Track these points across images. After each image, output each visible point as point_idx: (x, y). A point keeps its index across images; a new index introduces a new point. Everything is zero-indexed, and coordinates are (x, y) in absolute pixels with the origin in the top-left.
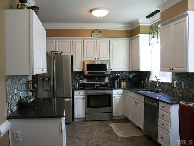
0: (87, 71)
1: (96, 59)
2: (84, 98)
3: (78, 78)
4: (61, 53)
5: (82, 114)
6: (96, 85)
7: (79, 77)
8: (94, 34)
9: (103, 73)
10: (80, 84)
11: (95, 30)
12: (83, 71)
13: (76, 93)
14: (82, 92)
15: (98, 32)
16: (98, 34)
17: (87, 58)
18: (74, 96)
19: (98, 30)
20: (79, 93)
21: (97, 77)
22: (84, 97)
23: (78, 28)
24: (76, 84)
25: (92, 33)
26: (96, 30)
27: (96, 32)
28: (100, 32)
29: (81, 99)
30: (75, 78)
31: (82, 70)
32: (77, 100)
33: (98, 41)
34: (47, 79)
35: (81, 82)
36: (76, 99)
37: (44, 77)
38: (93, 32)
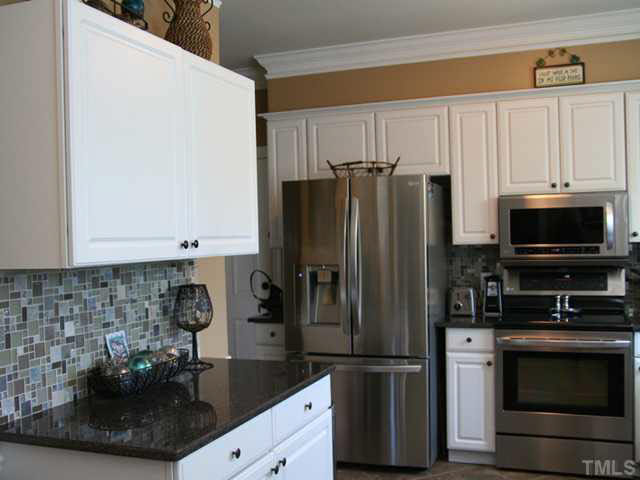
0: (512, 243)
1: (554, 186)
2: (489, 364)
3: (484, 275)
4: (394, 167)
5: (482, 436)
6: (562, 306)
7: (485, 269)
8: (545, 71)
9: (588, 250)
10: (488, 298)
11: (551, 53)
12: (495, 241)
13: (455, 337)
14: (482, 338)
15: (566, 59)
16: (564, 69)
17: (512, 182)
18: (449, 354)
19: (563, 51)
20: (469, 340)
21: (569, 267)
22: (490, 357)
23: (455, 53)
24: (468, 297)
25: (535, 69)
26: (557, 53)
27: (559, 59)
28: (575, 61)
29: (480, 367)
30: (469, 271)
31: (492, 237)
32: (459, 369)
33: (566, 102)
34: (328, 279)
35: (490, 292)
36: (456, 367)
37: (316, 269)
38: (540, 64)
